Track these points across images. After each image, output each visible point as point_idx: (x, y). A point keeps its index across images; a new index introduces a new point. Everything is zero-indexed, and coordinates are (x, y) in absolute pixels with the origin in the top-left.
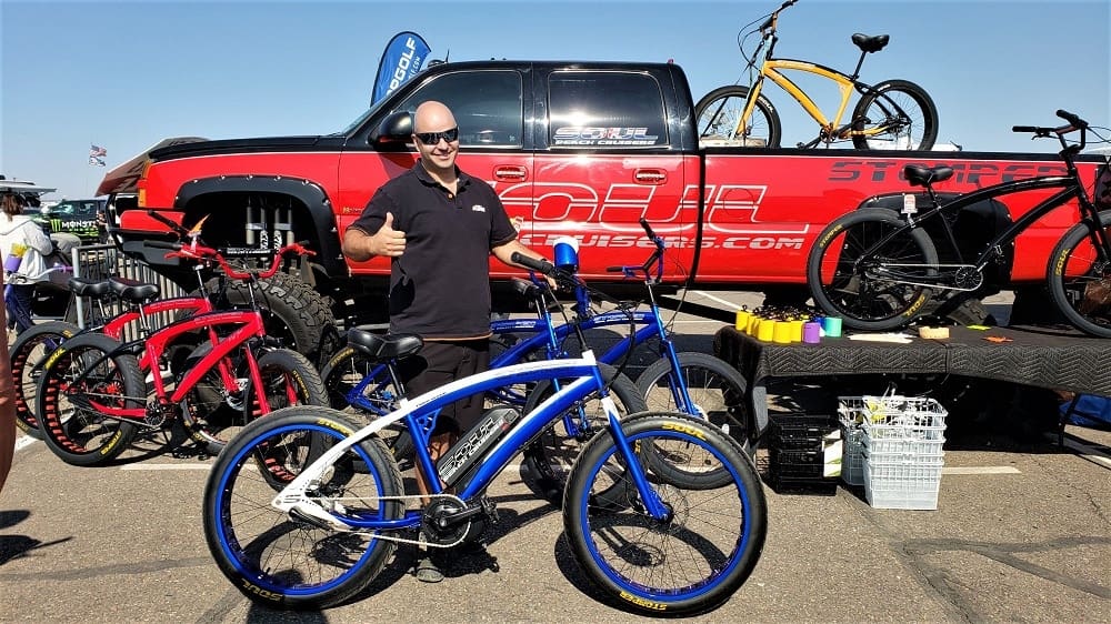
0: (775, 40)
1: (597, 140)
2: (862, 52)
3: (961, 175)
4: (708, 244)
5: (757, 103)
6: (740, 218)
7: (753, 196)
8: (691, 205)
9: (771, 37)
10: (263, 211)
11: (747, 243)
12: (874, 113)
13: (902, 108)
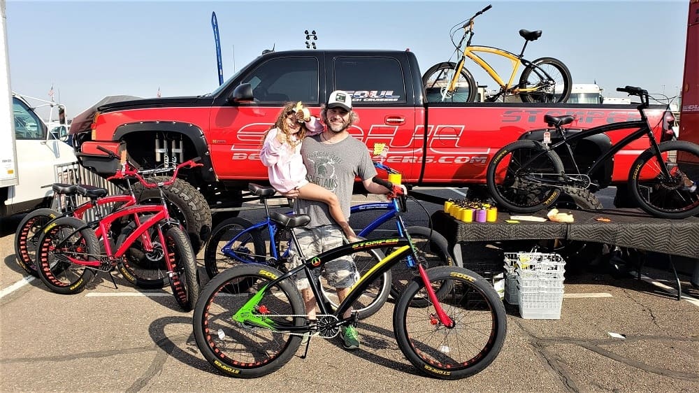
0: (472, 34)
2: (525, 40)
4: (430, 160)
5: (461, 73)
6: (449, 145)
7: (457, 132)
8: (421, 137)
9: (470, 33)
10: (165, 142)
11: (453, 160)
12: (533, 79)
13: (550, 75)
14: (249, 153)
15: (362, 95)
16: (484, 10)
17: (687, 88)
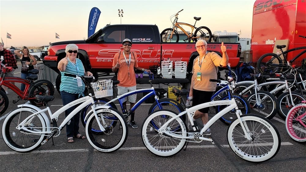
0: (178, 18)
1: (140, 41)
2: (196, 20)
3: (212, 47)
5: (174, 32)
7: (171, 52)
8: (160, 54)
12: (199, 34)
13: (204, 33)
14: (102, 59)
15: (140, 40)
16: (181, 11)
17: (253, 36)
